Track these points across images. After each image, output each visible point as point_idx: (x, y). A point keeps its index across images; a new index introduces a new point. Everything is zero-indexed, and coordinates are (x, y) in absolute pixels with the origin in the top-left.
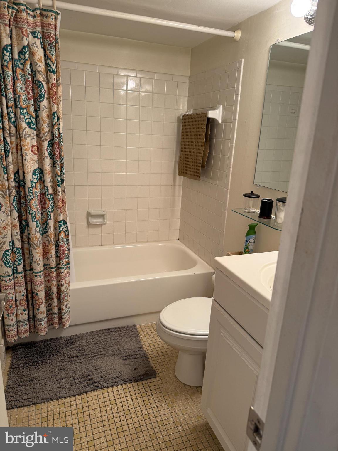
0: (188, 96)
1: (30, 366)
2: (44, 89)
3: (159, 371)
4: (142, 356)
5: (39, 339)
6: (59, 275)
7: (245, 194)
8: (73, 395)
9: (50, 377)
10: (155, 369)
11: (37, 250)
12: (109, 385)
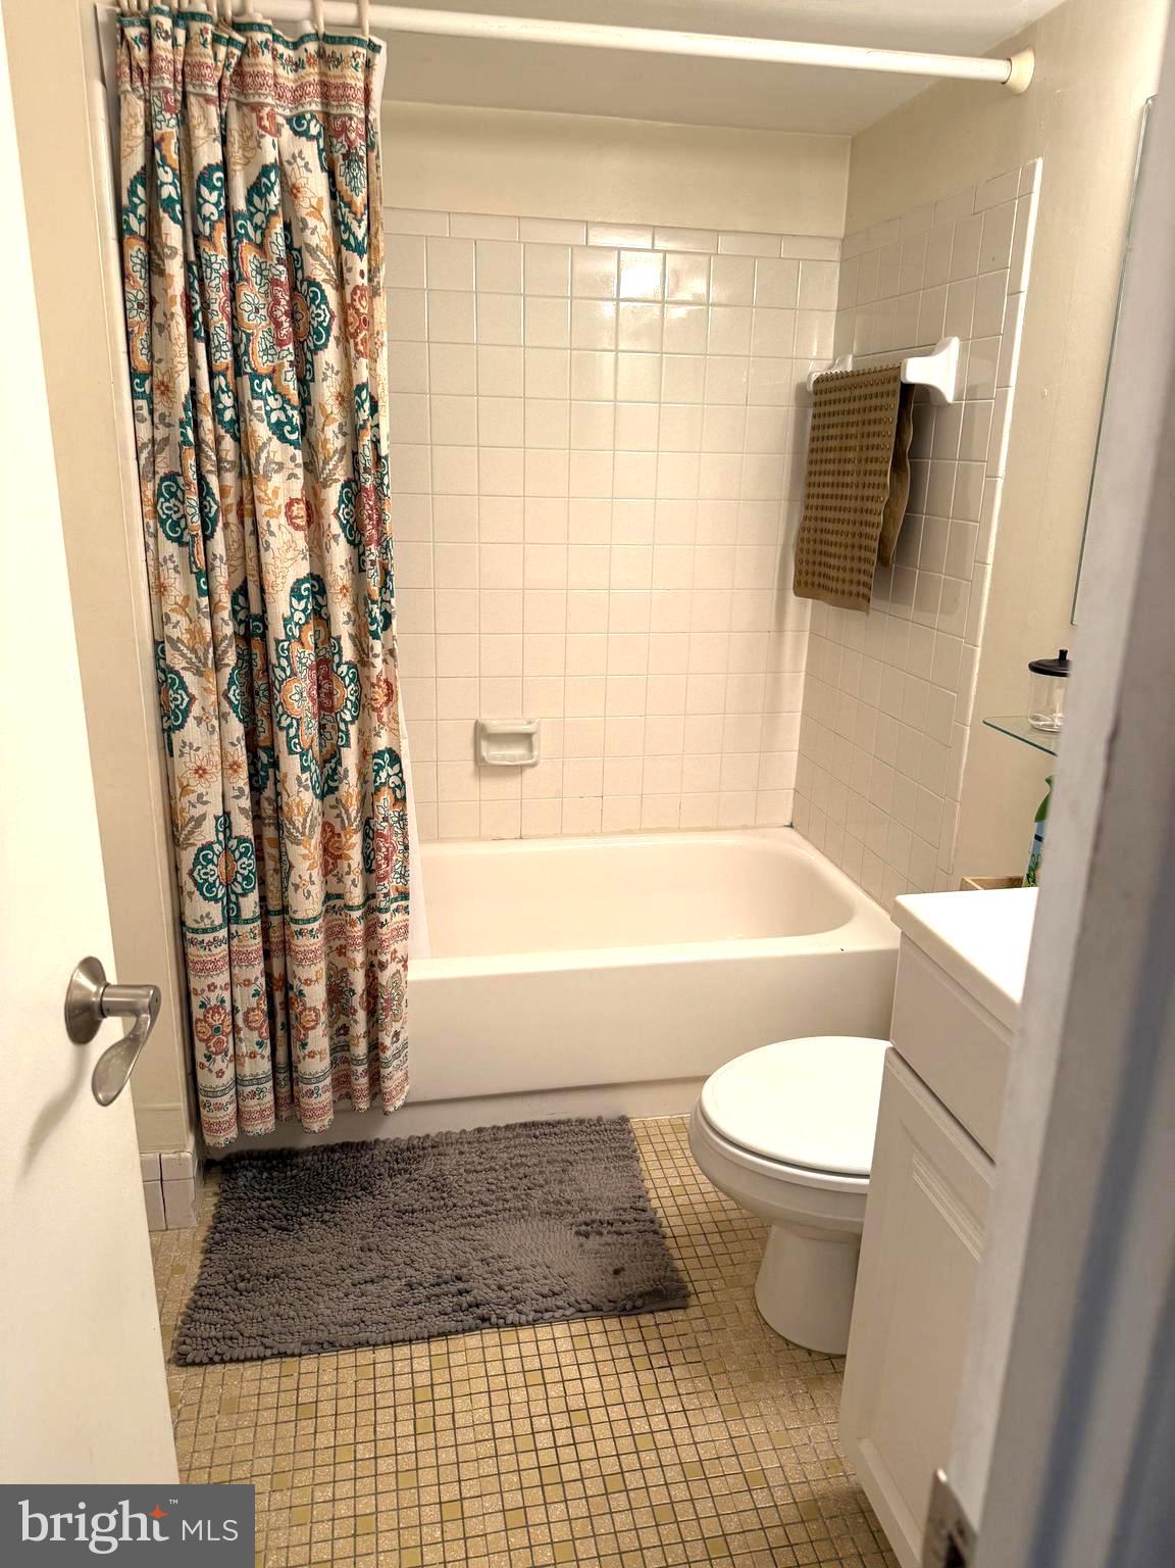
0: (838, 310)
1: (272, 1231)
2: (328, 307)
3: (699, 1286)
4: (643, 1229)
5: (307, 1142)
6: (375, 931)
7: (1037, 663)
8: (403, 1341)
9: (334, 1271)
10: (687, 1279)
11: (301, 847)
12: (524, 1318)
